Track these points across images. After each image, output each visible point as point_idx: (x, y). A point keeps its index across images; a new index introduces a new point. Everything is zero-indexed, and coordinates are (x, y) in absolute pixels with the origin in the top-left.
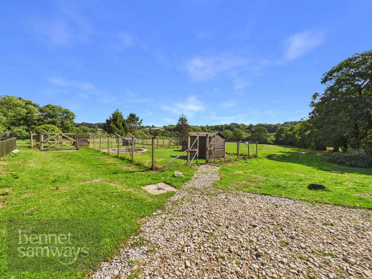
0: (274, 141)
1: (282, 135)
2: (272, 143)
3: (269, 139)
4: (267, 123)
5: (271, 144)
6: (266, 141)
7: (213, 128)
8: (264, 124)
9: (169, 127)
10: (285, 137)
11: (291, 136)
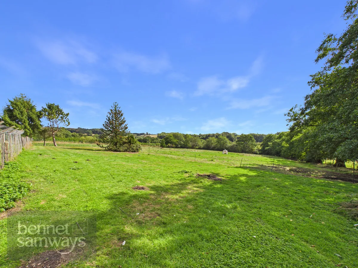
0: (259, 150)
1: (269, 143)
2: (258, 153)
3: (256, 148)
4: (259, 133)
5: (256, 154)
6: (252, 150)
7: (204, 137)
8: (256, 134)
9: (162, 135)
10: (272, 146)
11: (279, 144)
